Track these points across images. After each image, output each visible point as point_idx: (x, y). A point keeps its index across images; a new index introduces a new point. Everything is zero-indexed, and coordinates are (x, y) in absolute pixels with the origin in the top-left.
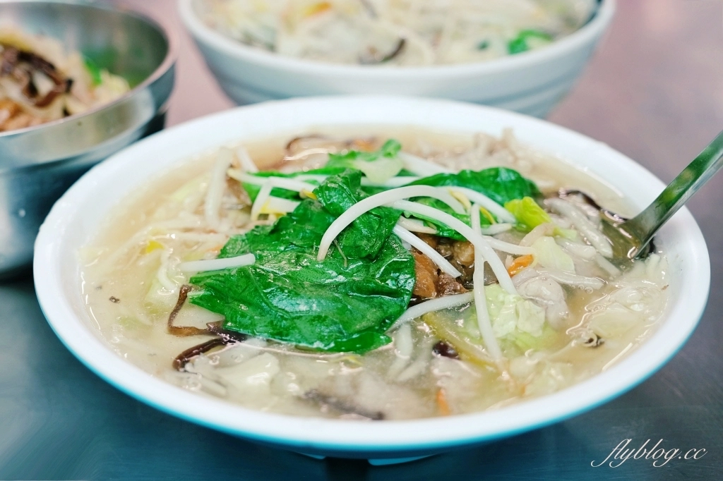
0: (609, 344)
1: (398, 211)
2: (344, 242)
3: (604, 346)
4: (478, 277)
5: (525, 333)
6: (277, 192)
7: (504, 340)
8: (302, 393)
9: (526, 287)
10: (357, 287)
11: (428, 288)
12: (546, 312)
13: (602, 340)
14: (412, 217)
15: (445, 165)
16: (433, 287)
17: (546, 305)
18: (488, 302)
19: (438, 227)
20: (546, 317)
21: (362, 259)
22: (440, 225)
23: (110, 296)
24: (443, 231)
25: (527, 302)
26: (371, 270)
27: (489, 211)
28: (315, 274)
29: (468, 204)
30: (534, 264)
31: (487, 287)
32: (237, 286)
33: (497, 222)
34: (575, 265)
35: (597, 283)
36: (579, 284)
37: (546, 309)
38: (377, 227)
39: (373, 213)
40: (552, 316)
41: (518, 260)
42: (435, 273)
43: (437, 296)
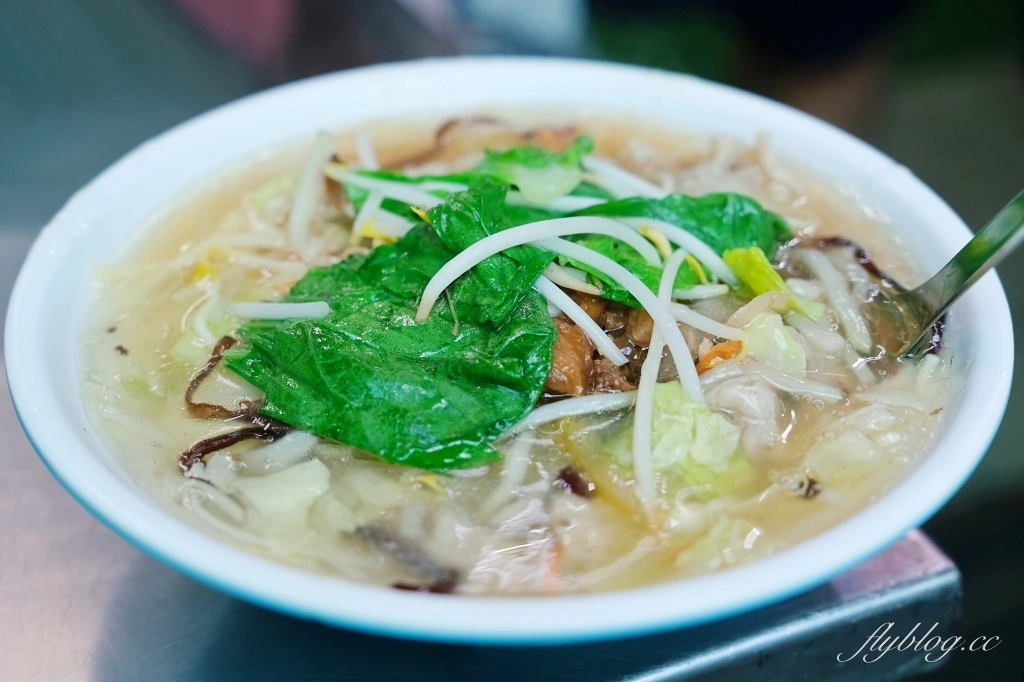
0: (827, 495)
1: (549, 253)
2: (458, 296)
3: (819, 498)
4: (650, 368)
5: (702, 466)
6: (390, 205)
7: (667, 472)
8: (351, 527)
9: (718, 393)
10: (464, 369)
11: (570, 380)
12: (742, 434)
13: (817, 487)
14: (568, 265)
15: (657, 183)
16: (579, 378)
17: (745, 423)
18: (656, 411)
19: (605, 285)
20: (741, 443)
21: (480, 325)
22: (608, 282)
23: (117, 344)
24: (611, 291)
25: (715, 416)
26: (490, 345)
27: (700, 263)
28: (409, 340)
29: (666, 249)
30: (742, 355)
31: (660, 385)
32: (290, 350)
33: (710, 280)
34: (807, 361)
35: (835, 395)
36: (805, 393)
37: (744, 429)
38: (512, 277)
39: (509, 255)
40: (751, 441)
41: (720, 346)
42: (588, 357)
43: (584, 393)
